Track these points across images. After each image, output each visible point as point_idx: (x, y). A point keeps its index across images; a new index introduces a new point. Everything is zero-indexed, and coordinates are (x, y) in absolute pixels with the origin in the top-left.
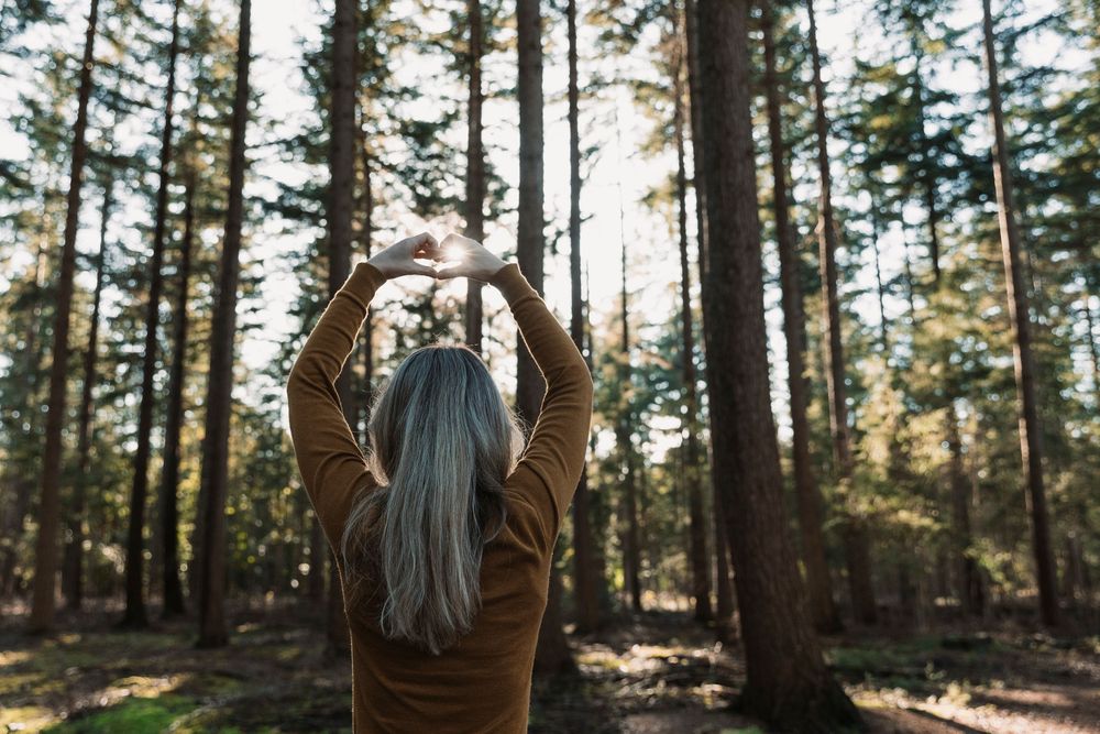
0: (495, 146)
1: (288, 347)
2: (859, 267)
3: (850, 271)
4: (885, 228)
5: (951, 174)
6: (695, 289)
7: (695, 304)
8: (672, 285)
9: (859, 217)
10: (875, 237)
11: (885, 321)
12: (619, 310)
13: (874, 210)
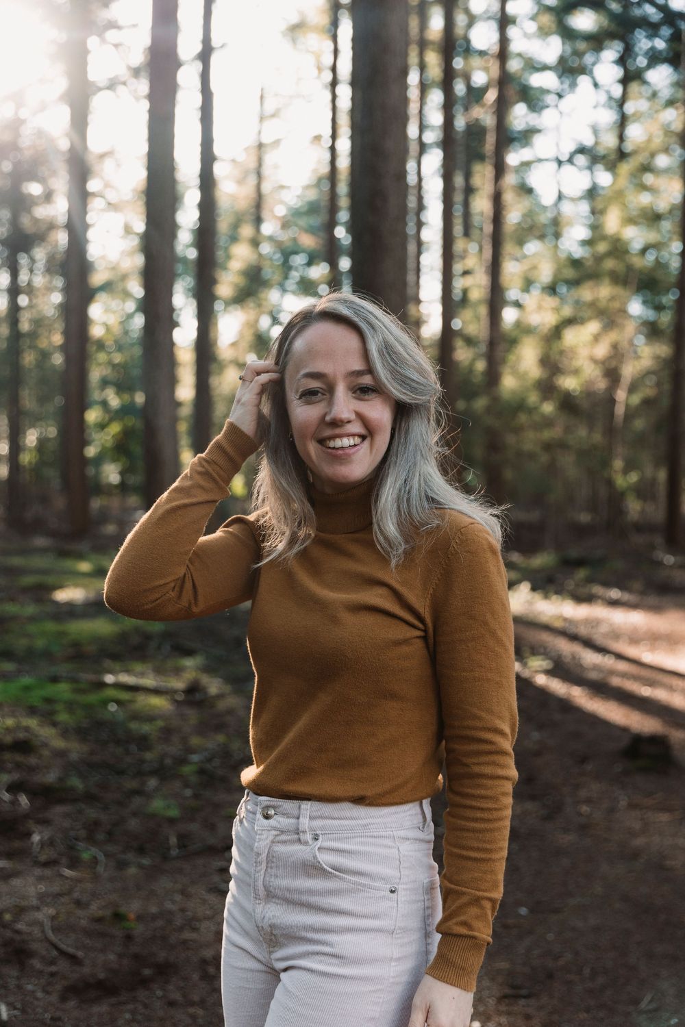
2: (539, 131)
3: (527, 136)
4: (573, 85)
5: (653, 29)
6: (344, 145)
7: (344, 163)
8: (318, 138)
9: (545, 68)
10: (560, 96)
11: (560, 197)
12: (252, 164)
13: (562, 60)
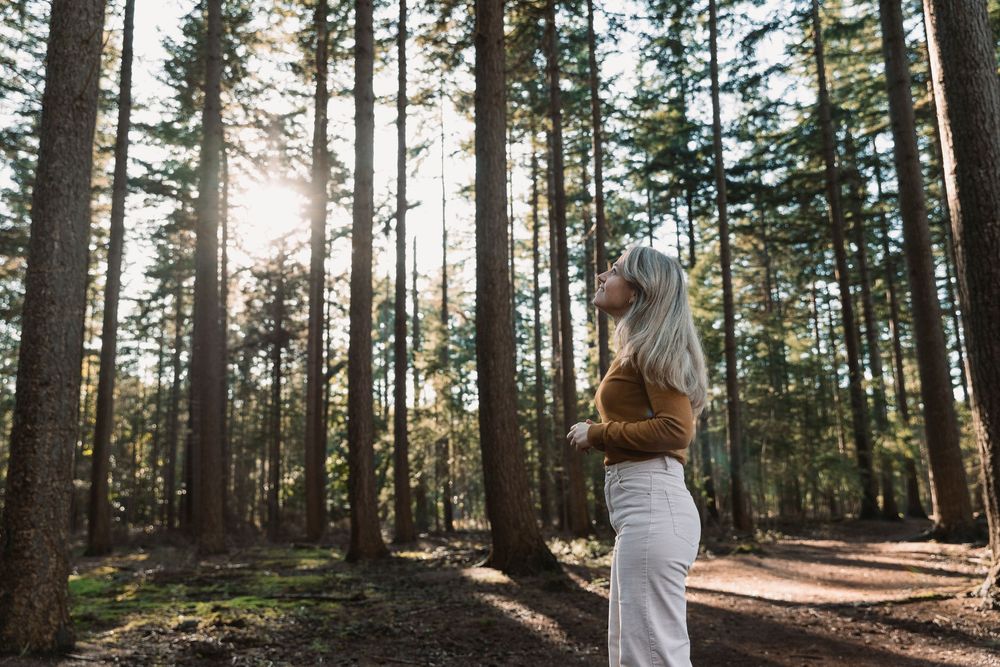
0: (338, 137)
1: (146, 305)
9: (640, 210)
